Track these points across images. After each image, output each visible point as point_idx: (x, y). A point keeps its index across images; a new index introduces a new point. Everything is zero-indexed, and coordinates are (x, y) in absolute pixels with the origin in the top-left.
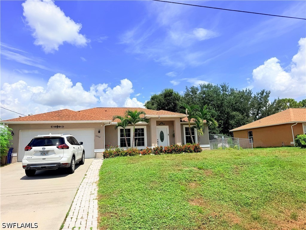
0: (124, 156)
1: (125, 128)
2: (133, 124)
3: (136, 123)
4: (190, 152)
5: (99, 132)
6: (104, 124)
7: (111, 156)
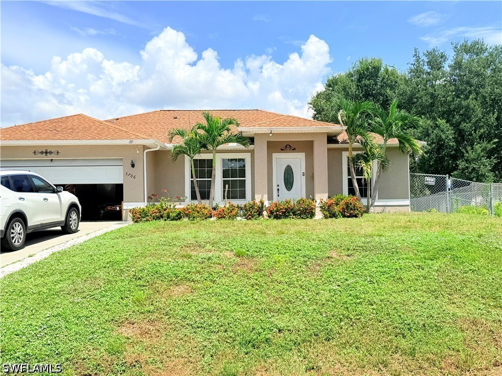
0: (172, 220)
1: (194, 158)
2: (211, 148)
3: (217, 146)
4: (330, 217)
5: (133, 166)
6: (145, 147)
7: (145, 219)
